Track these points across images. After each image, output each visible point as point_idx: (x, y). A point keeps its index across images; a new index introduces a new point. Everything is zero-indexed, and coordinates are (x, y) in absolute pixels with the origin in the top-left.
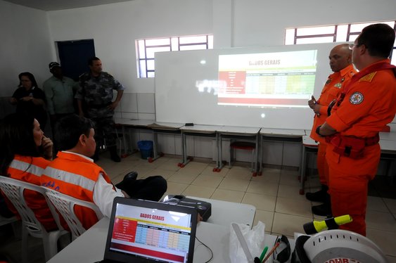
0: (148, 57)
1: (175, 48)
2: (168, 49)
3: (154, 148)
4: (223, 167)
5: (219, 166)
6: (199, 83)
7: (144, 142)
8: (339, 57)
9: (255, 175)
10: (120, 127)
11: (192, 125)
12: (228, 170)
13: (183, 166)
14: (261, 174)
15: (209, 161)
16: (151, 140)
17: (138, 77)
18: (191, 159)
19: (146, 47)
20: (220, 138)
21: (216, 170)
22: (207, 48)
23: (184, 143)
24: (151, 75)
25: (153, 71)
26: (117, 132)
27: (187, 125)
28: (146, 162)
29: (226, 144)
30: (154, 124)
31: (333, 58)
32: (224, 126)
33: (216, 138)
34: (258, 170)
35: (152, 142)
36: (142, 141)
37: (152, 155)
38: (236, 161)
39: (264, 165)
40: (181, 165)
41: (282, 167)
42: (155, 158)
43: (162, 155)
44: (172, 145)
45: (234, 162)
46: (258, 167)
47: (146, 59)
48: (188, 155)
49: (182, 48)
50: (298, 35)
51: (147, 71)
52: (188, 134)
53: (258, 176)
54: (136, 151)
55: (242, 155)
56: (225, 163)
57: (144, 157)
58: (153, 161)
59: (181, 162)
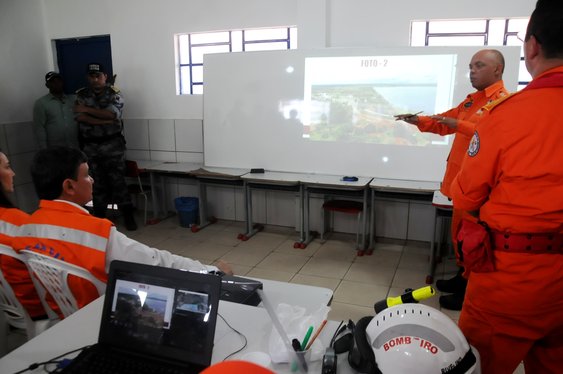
0: (193, 63)
1: (237, 47)
2: (226, 49)
3: (201, 209)
4: (311, 240)
5: (304, 239)
6: (283, 105)
7: (184, 200)
8: (484, 65)
9: (361, 253)
10: (146, 174)
11: (261, 171)
12: (319, 245)
13: (247, 239)
14: (370, 253)
15: (290, 232)
16: (197, 196)
17: (178, 93)
18: (260, 228)
19: (190, 46)
20: (306, 193)
21: (299, 246)
22: (289, 47)
23: (248, 203)
24: (198, 90)
25: (201, 84)
26: (139, 181)
27: (254, 171)
28: (187, 232)
29: (317, 204)
30: (201, 170)
31: (474, 67)
32: (313, 174)
33: (300, 193)
34: (367, 246)
35: (197, 199)
36: (182, 198)
37: (196, 221)
38: (334, 232)
39: (378, 239)
40: (243, 238)
41: (406, 242)
42: (202, 224)
43: (213, 221)
44: (230, 204)
45: (329, 233)
46: (368, 241)
47: (191, 65)
48: (256, 221)
49: (249, 48)
50: (430, 32)
51: (192, 84)
52: (255, 186)
53: (365, 256)
54: (171, 215)
55: (343, 223)
56: (314, 235)
57: (184, 224)
58: (198, 230)
59: (243, 232)
